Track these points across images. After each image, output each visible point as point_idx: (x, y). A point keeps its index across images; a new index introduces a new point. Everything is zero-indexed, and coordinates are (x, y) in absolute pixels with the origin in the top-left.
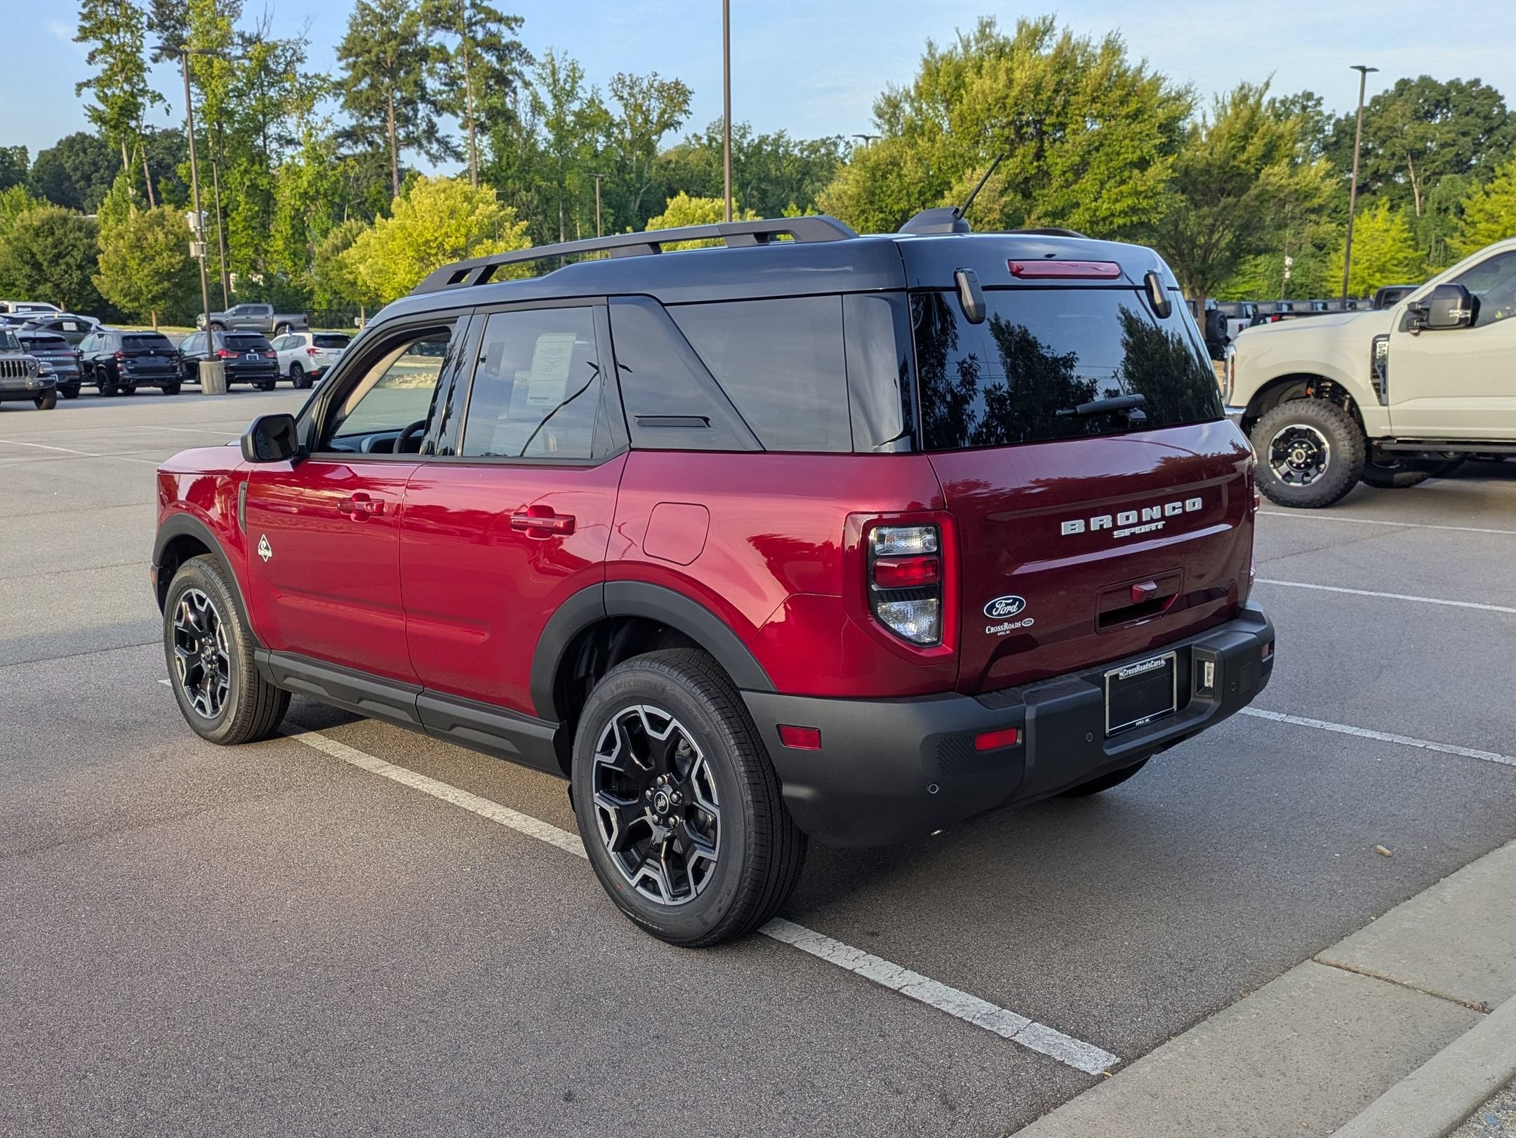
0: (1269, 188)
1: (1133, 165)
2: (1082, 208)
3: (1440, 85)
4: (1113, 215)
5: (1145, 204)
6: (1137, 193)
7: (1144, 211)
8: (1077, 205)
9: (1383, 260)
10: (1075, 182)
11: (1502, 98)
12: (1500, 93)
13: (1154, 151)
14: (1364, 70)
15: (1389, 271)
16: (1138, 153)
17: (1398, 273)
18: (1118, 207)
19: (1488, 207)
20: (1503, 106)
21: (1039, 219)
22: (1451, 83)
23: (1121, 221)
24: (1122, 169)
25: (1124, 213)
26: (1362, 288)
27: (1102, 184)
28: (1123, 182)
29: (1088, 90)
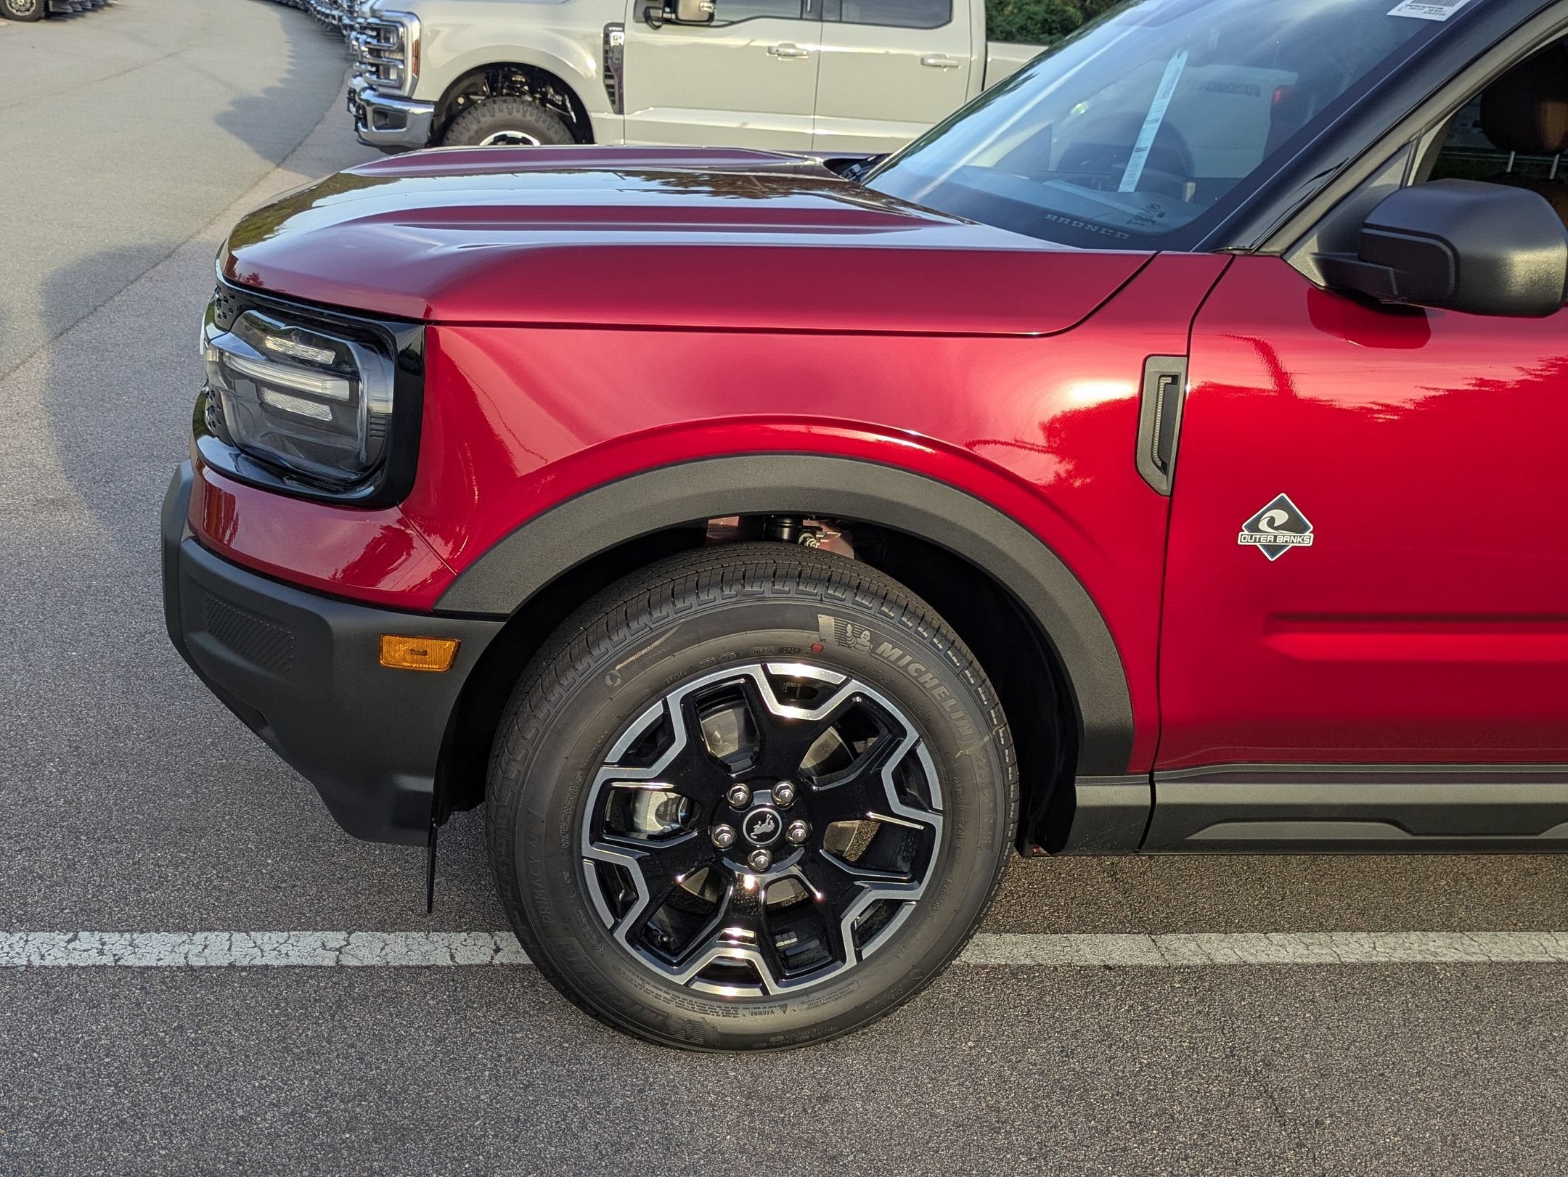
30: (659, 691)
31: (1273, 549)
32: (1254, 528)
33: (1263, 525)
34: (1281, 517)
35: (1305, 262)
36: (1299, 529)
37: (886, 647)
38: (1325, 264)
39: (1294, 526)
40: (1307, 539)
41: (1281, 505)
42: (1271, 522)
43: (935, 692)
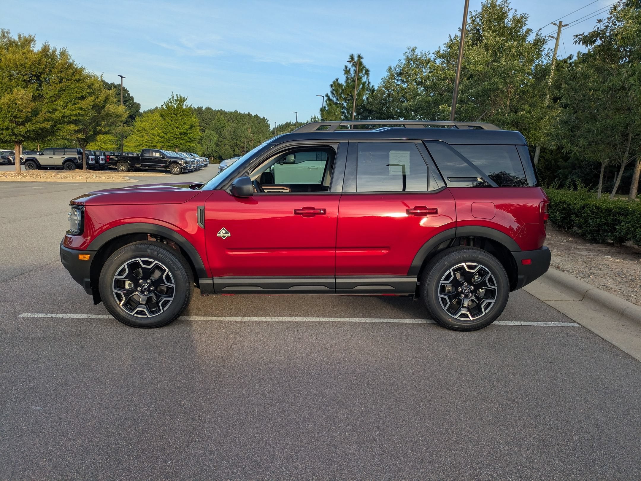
0: (109, 112)
1: (79, 98)
2: (58, 111)
3: (109, 84)
4: (71, 115)
5: (83, 113)
6: (81, 109)
7: (83, 115)
8: (56, 110)
9: (104, 139)
10: (55, 101)
11: (128, 91)
12: (128, 90)
13: (87, 94)
14: (122, 77)
15: (107, 143)
16: (81, 94)
17: (109, 144)
18: (74, 113)
19: (142, 126)
20: (129, 94)
21: (45, 113)
22: (112, 84)
23: (74, 118)
24: (74, 99)
25: (76, 115)
26: (99, 148)
27: (67, 103)
28: (75, 104)
29: (60, 68)
30: (123, 263)
31: (224, 237)
32: (220, 233)
33: (221, 233)
34: (224, 232)
35: (228, 191)
36: (228, 233)
37: (160, 255)
38: (231, 191)
39: (226, 233)
40: (229, 235)
41: (224, 229)
42: (222, 232)
43: (169, 262)
